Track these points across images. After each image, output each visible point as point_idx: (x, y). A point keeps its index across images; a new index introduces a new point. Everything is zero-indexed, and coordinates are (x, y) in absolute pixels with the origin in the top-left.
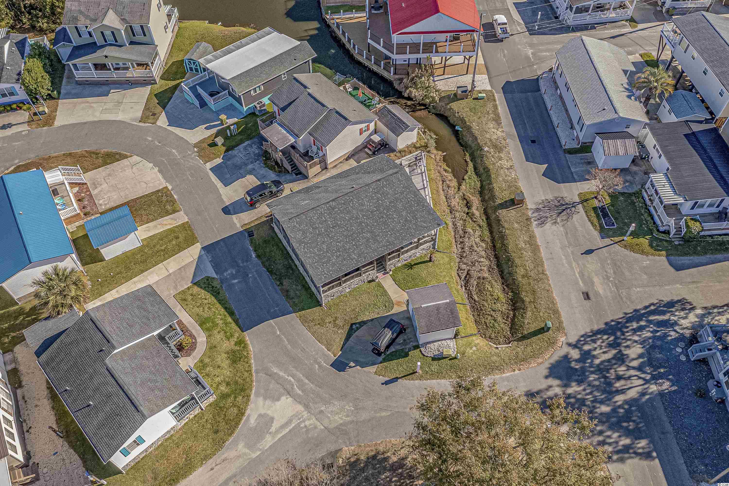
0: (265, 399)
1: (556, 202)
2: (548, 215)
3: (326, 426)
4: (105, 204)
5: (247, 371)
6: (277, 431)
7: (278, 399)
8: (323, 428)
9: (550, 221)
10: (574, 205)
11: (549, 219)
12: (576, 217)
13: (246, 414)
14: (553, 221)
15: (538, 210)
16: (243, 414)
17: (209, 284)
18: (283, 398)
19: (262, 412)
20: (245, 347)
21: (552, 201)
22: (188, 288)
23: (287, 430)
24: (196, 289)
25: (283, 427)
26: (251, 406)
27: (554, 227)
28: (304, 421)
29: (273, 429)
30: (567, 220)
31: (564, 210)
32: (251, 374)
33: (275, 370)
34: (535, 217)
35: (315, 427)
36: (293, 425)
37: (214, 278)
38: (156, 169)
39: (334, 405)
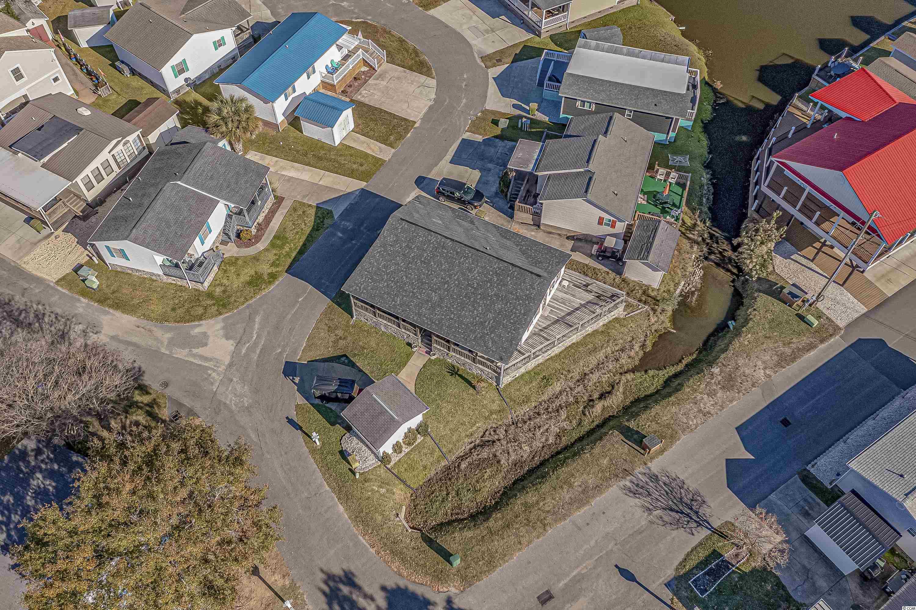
0: (224, 328)
1: (690, 496)
2: (656, 494)
3: (218, 392)
4: (363, 96)
5: (246, 298)
6: (194, 356)
7: (227, 339)
8: (214, 390)
9: (644, 501)
10: (702, 522)
11: (649, 499)
12: (680, 534)
13: (201, 322)
14: (649, 505)
15: (655, 478)
16: (201, 319)
17: (324, 218)
18: (231, 342)
19: (209, 333)
20: (270, 283)
21: (688, 490)
22: (310, 206)
23: (200, 363)
24: (312, 212)
25: (202, 357)
26: (211, 321)
27: (639, 512)
28: (214, 371)
29: (195, 351)
30: (665, 524)
31: (682, 513)
32: (243, 303)
33: (258, 319)
34: (638, 479)
35: (212, 384)
36: (207, 365)
37: (333, 217)
38: (432, 103)
39: (243, 387)
